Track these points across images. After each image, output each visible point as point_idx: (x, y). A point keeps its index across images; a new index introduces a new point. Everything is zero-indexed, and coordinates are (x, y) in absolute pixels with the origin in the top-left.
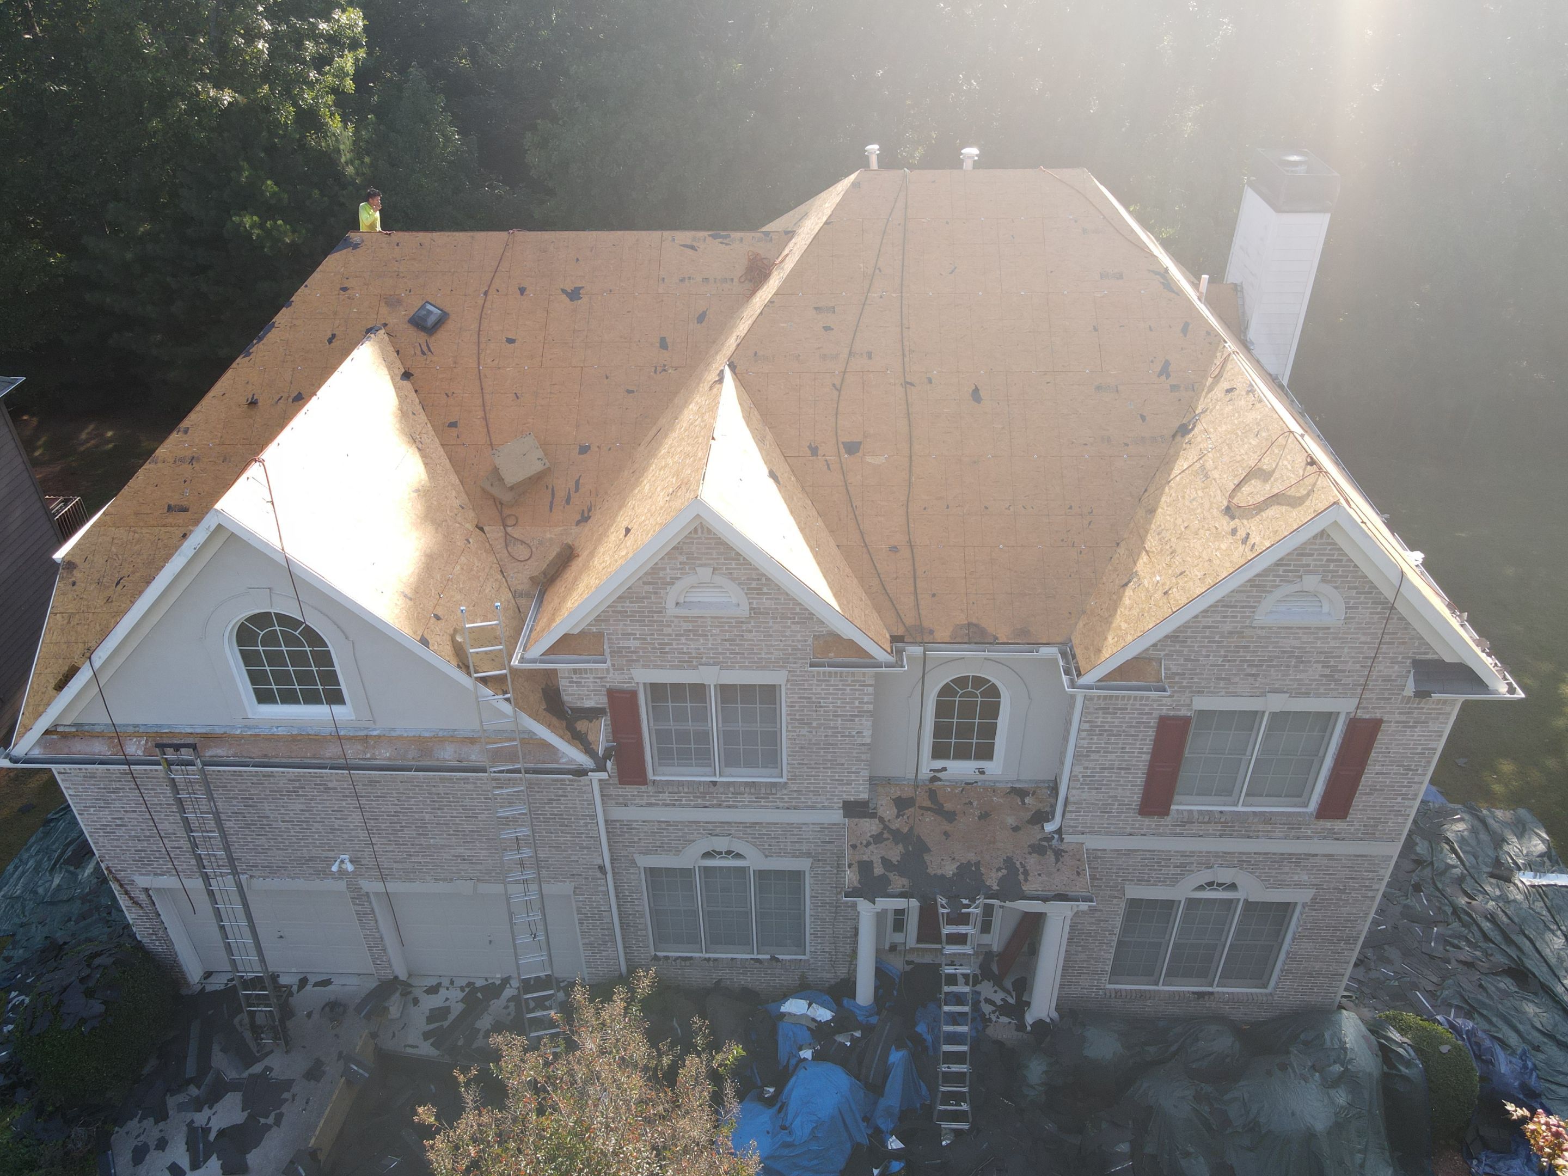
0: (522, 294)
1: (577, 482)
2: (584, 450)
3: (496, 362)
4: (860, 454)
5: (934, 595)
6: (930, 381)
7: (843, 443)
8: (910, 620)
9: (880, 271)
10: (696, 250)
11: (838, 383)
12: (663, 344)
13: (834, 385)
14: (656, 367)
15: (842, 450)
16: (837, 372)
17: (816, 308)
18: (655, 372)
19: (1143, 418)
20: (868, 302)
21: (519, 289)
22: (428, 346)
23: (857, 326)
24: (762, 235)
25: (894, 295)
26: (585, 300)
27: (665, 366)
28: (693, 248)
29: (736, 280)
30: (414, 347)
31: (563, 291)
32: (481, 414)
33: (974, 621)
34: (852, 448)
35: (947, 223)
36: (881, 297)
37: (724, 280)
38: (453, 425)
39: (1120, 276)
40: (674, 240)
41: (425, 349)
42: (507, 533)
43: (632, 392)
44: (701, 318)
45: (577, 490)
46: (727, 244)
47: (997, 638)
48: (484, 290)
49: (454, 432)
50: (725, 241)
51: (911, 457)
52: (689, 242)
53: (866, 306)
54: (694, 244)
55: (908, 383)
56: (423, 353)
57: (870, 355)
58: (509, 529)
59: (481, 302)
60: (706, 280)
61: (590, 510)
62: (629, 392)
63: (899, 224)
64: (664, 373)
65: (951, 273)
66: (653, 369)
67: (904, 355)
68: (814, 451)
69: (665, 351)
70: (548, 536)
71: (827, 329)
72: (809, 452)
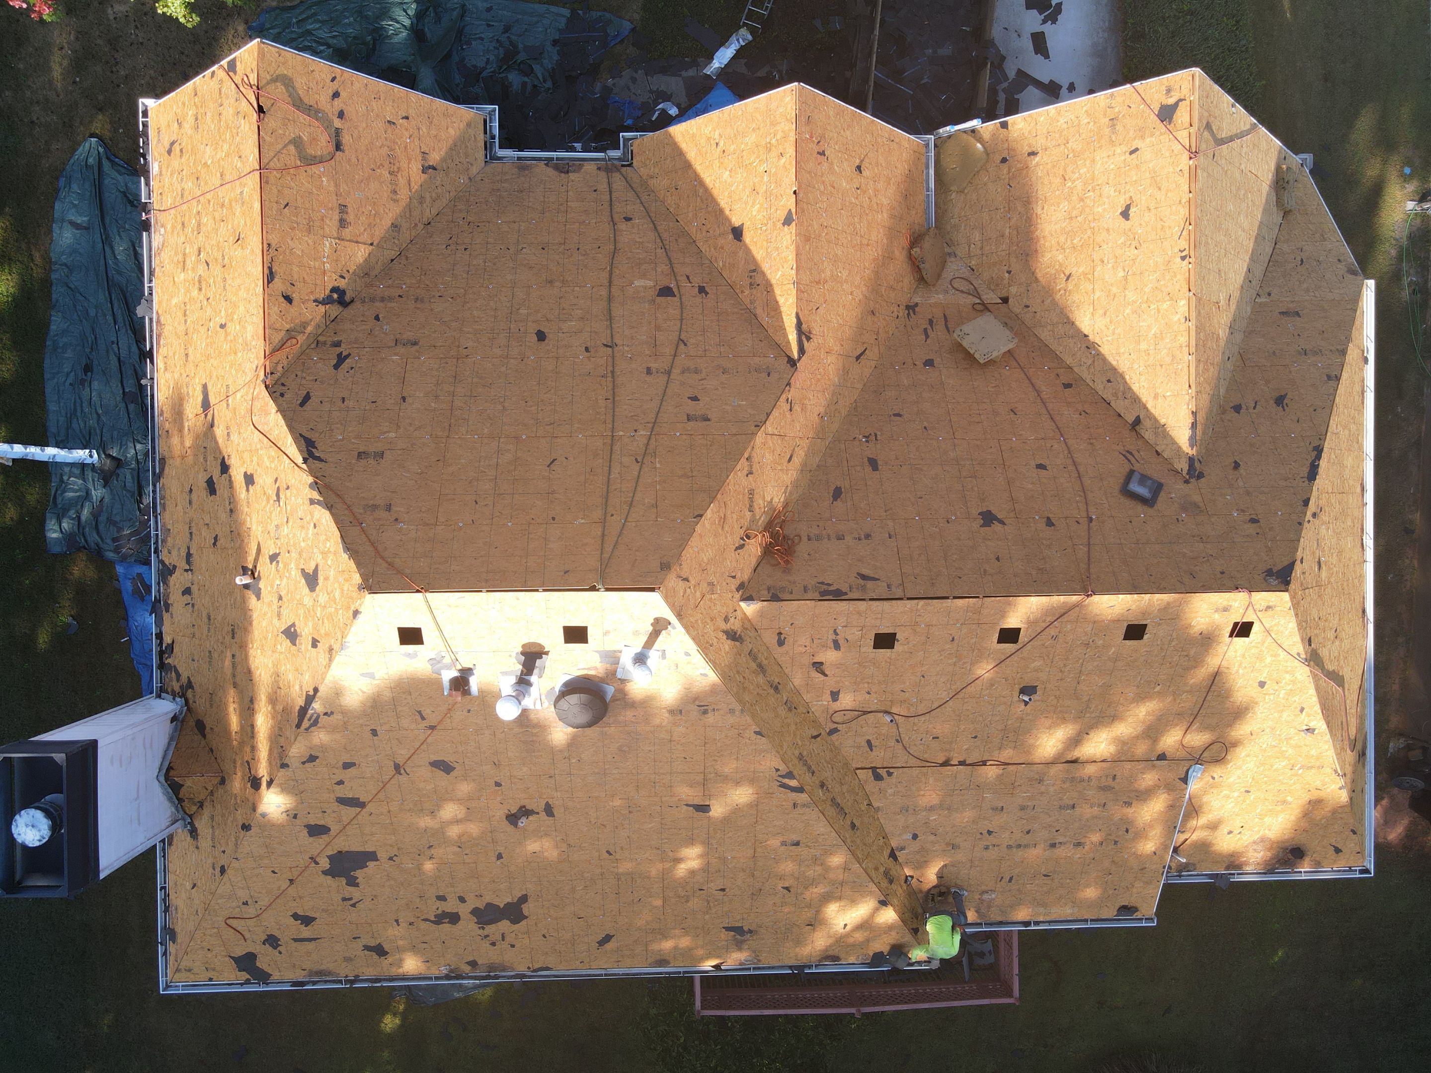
0: (1048, 518)
1: (927, 336)
2: (929, 363)
3: (1049, 445)
4: (658, 288)
5: (595, 191)
6: (587, 349)
7: (675, 296)
8: (616, 177)
9: (636, 459)
10: (858, 574)
11: (682, 346)
12: (873, 463)
13: (685, 345)
14: (876, 439)
15: (675, 290)
16: (683, 356)
17: (708, 420)
18: (876, 435)
19: (377, 318)
20: (651, 425)
21: (1053, 525)
22: (1129, 461)
23: (662, 400)
24: (780, 595)
25: (621, 433)
26: (975, 512)
27: (867, 441)
28: (864, 577)
29: (805, 539)
30: (1143, 459)
31: (1002, 522)
32: (1044, 395)
33: (563, 175)
34: (666, 292)
35: (553, 519)
36: (636, 431)
37: (819, 538)
38: (1067, 386)
39: (361, 455)
40: (889, 586)
41: (1130, 457)
42: (980, 299)
43: (895, 415)
44: (837, 494)
45: (925, 330)
46: (822, 583)
47: (546, 165)
48: (1094, 523)
49: (1064, 379)
50: (825, 587)
51: (610, 285)
52: (870, 584)
53: (653, 420)
54: (862, 582)
55: (610, 347)
56: (1131, 453)
57: (649, 371)
58: (978, 301)
59: (1092, 509)
60: (840, 538)
61: (909, 314)
62: (898, 415)
63: (612, 515)
64: (867, 434)
65: (555, 460)
66: (879, 437)
67: (613, 372)
68: (702, 290)
69: (871, 456)
70: (941, 296)
71: (695, 399)
72: (707, 289)
